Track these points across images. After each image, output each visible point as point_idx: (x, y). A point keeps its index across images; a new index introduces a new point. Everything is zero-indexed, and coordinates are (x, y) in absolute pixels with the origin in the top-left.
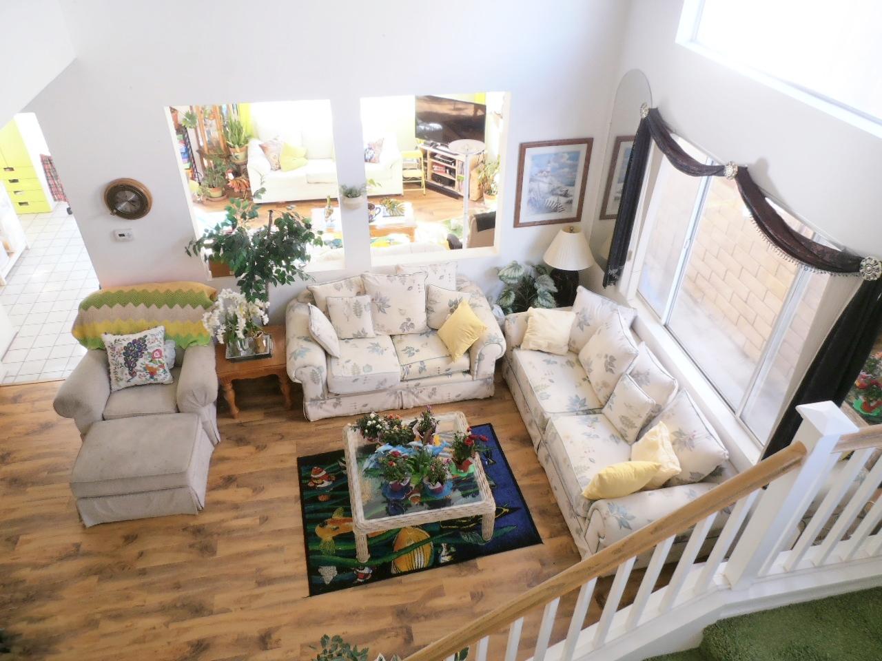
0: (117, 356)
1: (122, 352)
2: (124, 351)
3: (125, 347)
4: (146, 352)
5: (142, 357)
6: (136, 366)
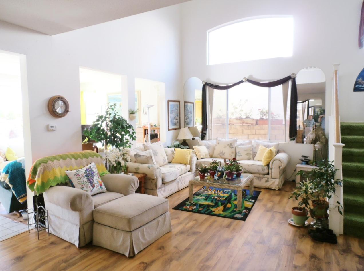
0: (82, 178)
1: (84, 175)
2: (85, 174)
3: (84, 172)
4: (95, 173)
5: (94, 176)
6: (94, 181)
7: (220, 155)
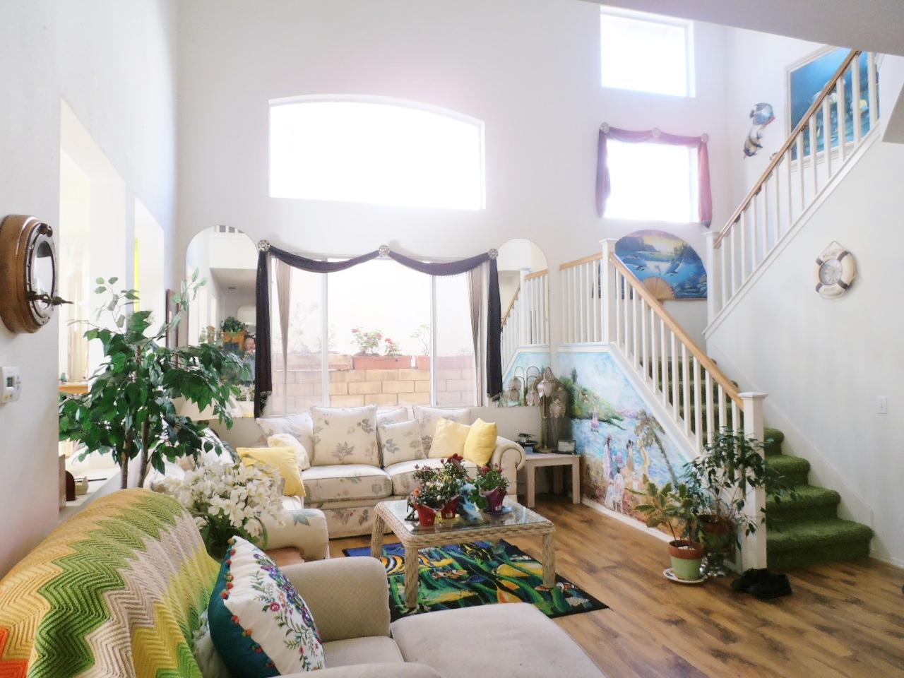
7: (339, 456)
